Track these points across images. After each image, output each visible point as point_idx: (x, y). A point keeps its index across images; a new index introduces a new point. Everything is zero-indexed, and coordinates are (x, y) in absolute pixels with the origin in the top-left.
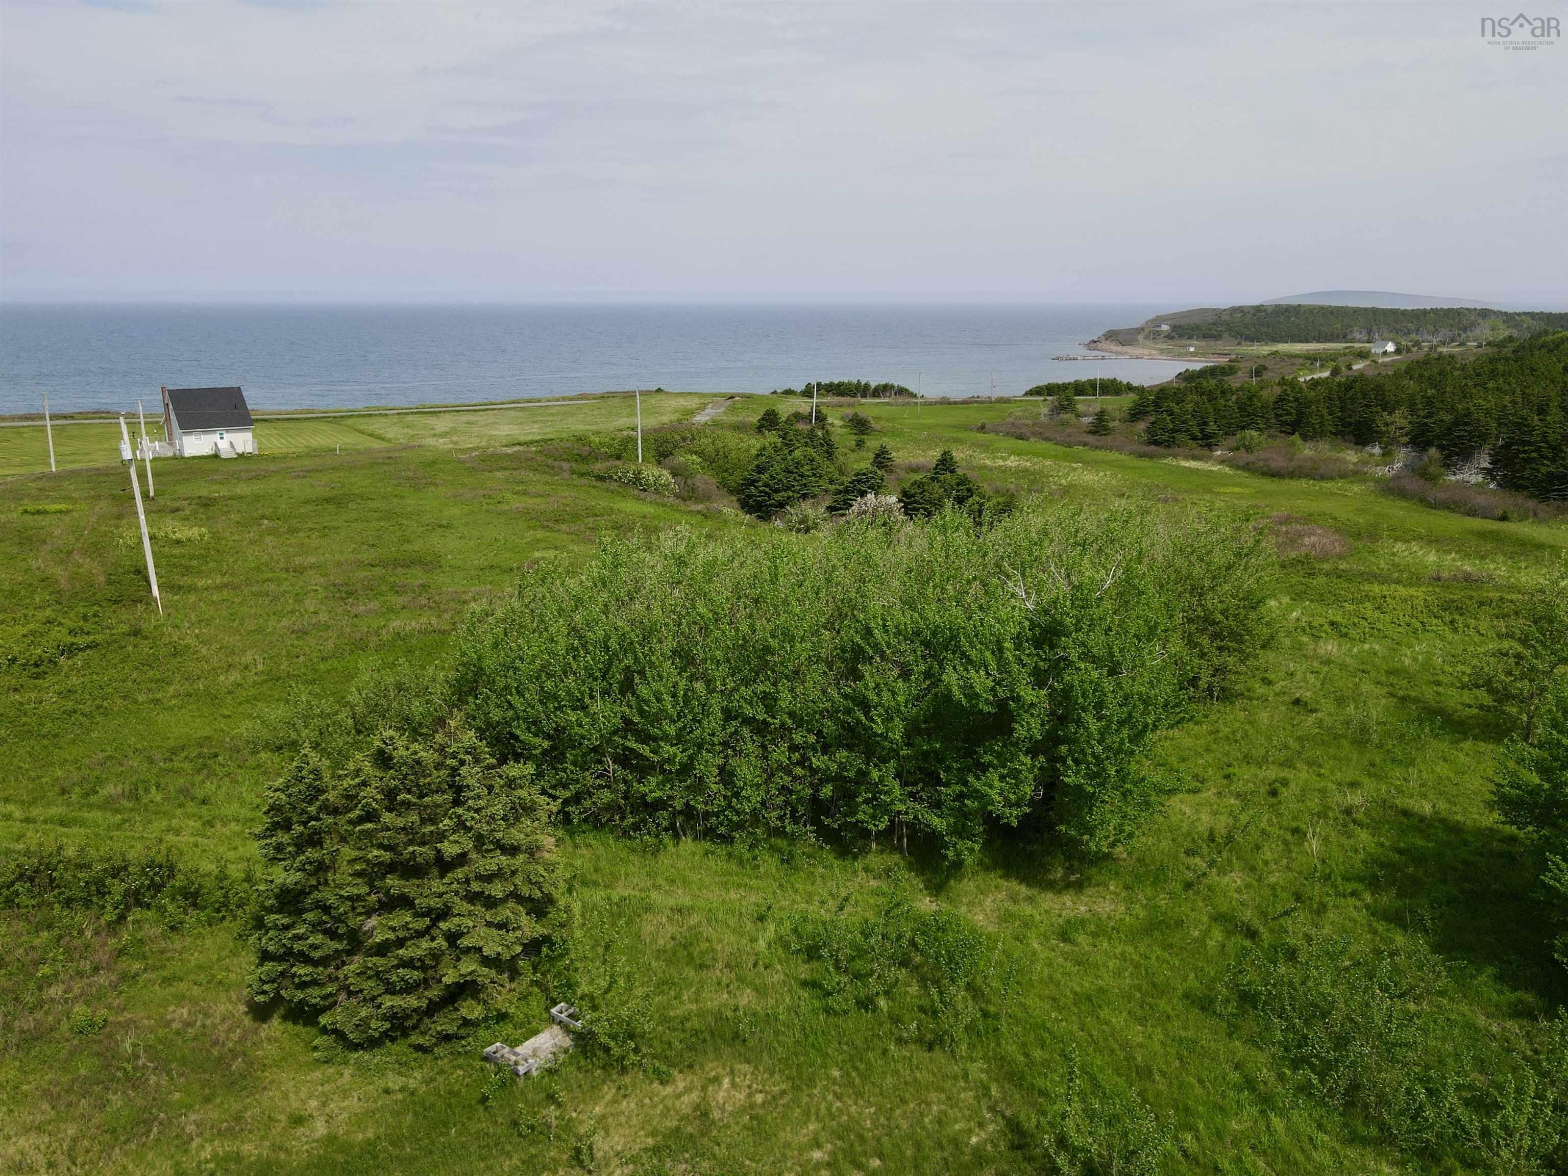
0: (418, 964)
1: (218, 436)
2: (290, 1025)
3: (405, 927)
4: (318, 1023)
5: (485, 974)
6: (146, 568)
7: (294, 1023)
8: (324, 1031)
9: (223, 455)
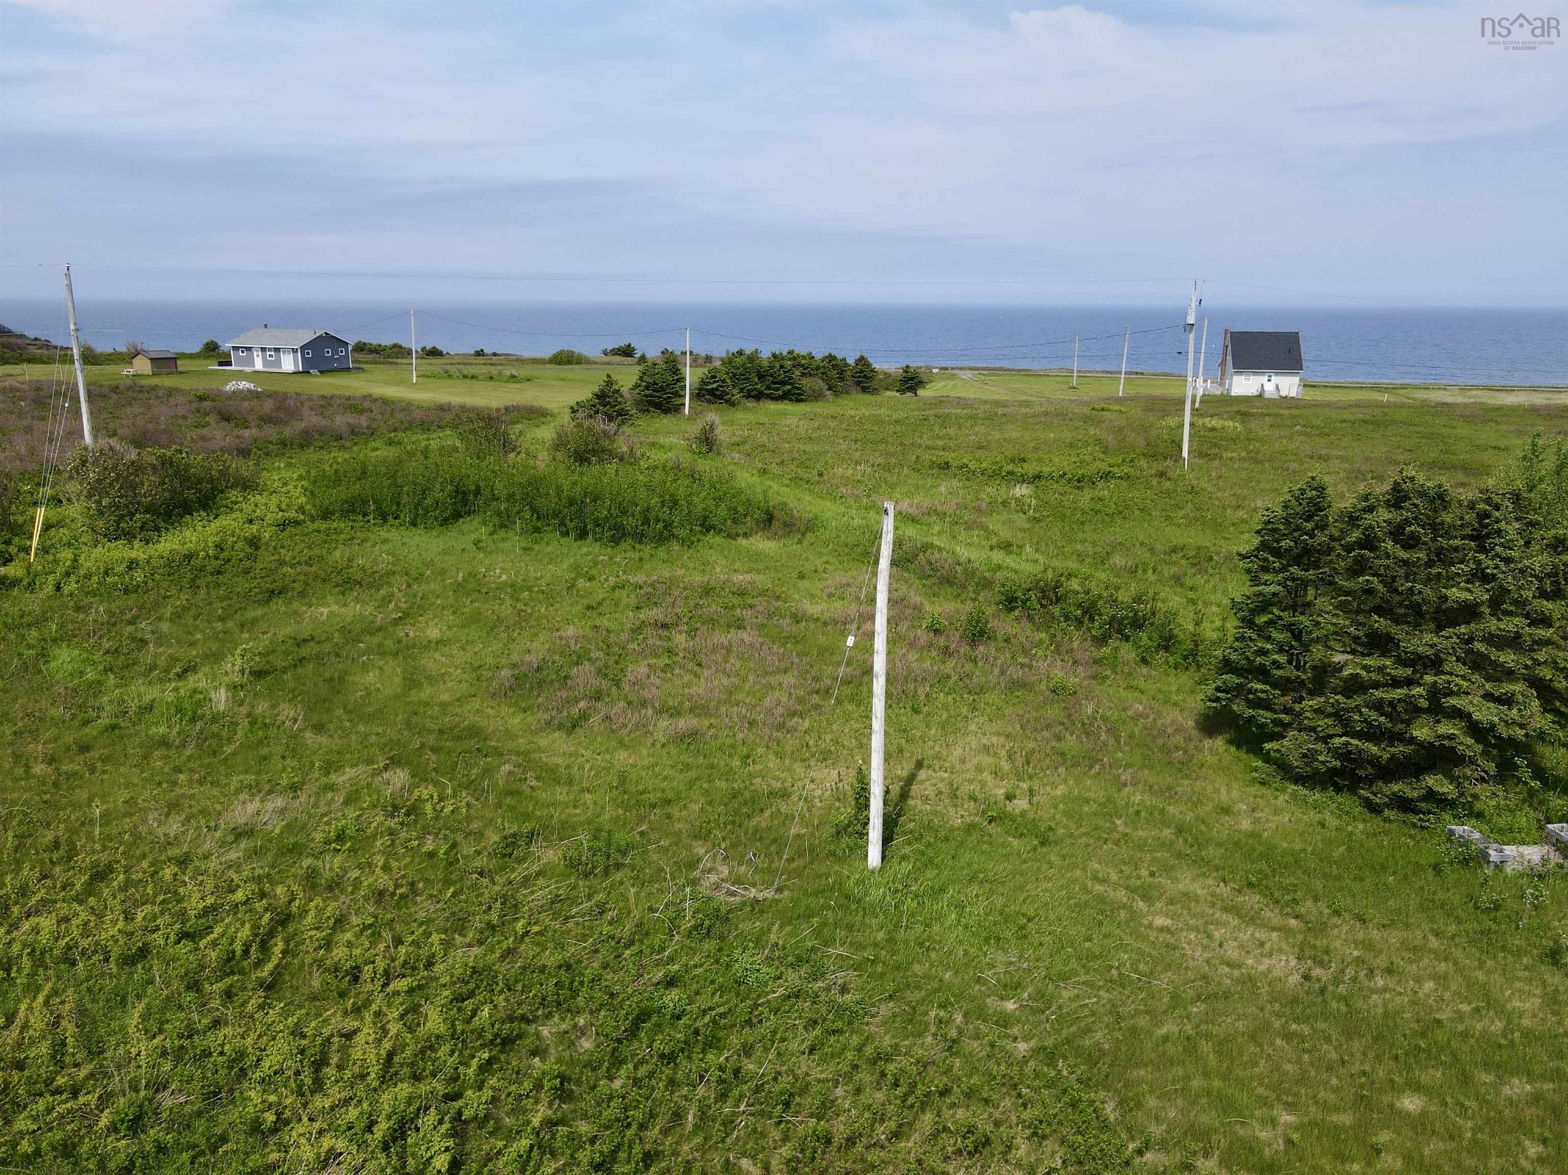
0: (1388, 709)
1: (1266, 378)
2: (1233, 749)
3: (1381, 669)
4: (1262, 749)
5: (1467, 744)
6: (1181, 440)
7: (1238, 748)
8: (1267, 758)
9: (1267, 396)
